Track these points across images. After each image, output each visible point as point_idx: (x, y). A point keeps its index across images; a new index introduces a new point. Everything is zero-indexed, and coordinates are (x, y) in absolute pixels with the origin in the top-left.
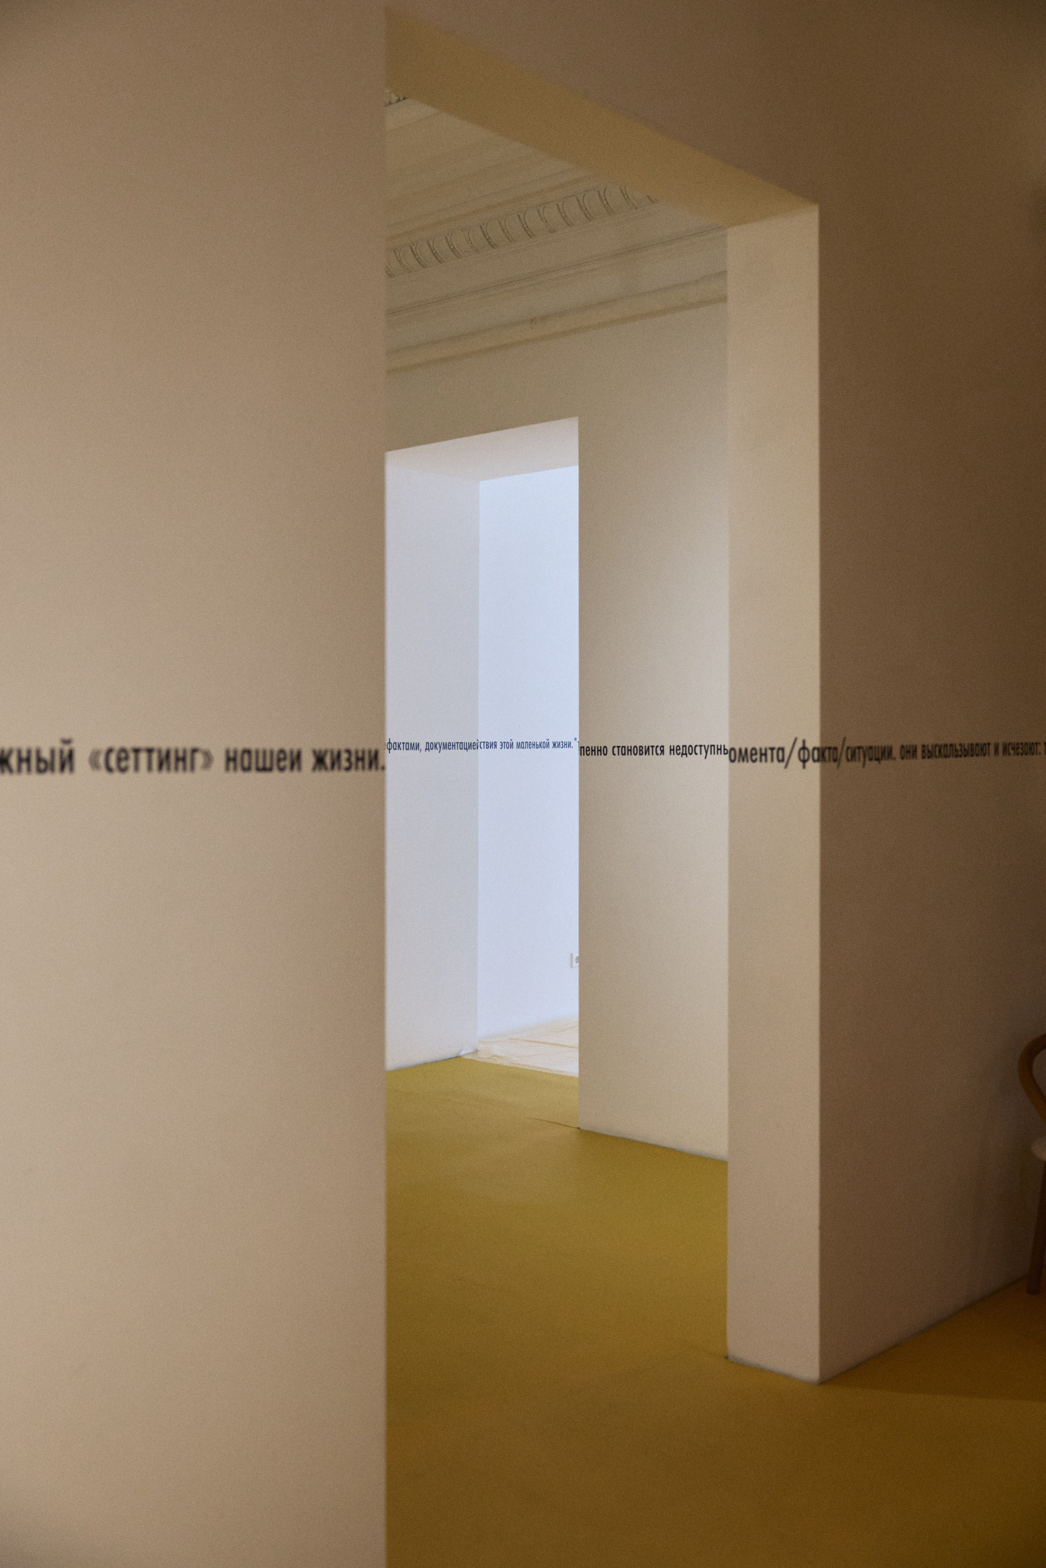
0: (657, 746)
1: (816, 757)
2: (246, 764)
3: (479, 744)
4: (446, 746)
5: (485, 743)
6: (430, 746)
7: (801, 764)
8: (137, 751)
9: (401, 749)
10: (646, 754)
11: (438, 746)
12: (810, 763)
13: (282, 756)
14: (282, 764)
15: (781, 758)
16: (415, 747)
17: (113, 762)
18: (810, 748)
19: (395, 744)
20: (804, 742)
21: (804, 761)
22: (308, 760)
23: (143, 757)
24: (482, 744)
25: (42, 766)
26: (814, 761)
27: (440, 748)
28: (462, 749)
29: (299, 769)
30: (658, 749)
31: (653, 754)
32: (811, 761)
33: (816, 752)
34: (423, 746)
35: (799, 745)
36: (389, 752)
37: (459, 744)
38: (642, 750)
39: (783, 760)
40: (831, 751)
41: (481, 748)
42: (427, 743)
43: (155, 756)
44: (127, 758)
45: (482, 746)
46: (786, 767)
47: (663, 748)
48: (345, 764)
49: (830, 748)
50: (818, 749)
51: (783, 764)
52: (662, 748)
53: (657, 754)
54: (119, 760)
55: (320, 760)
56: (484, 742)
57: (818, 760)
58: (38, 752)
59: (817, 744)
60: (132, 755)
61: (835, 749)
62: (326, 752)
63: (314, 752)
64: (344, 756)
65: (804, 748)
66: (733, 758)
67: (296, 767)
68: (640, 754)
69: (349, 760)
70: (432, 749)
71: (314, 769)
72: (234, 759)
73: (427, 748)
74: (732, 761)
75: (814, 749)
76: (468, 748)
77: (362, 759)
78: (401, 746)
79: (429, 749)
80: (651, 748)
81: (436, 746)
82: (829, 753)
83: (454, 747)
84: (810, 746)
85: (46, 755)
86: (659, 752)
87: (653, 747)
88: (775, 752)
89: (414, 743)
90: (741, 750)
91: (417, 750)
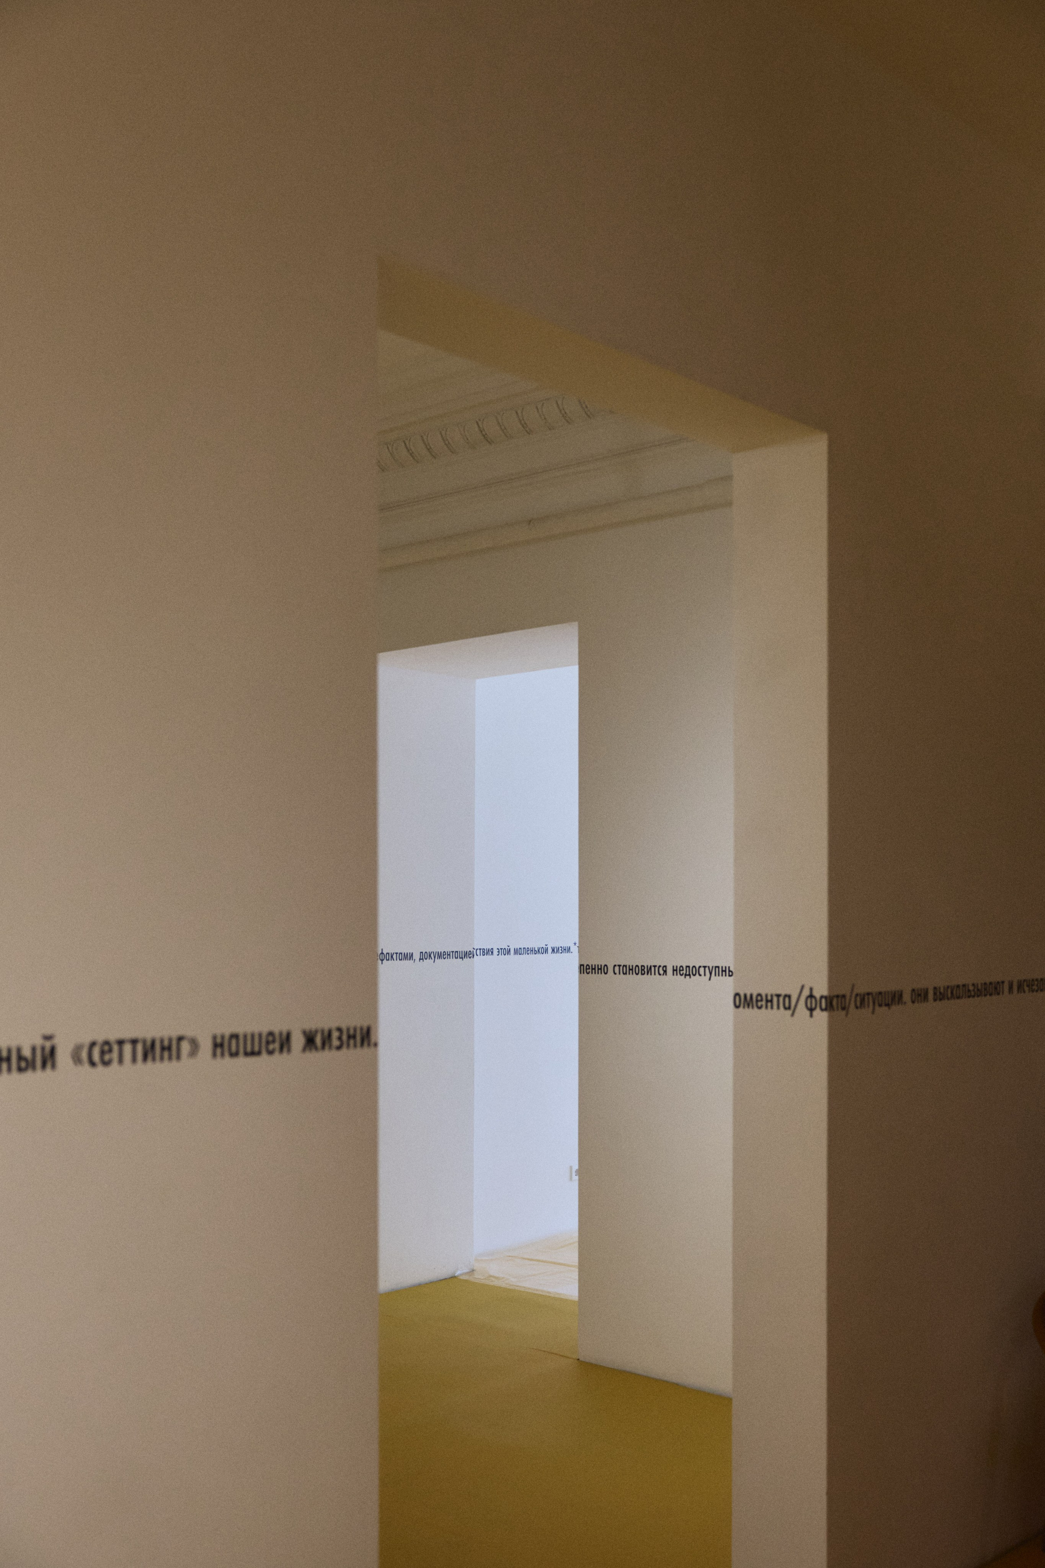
0: (660, 966)
1: (824, 1006)
2: (234, 1049)
3: (475, 951)
4: (440, 955)
5: (481, 951)
6: (424, 956)
7: (808, 1013)
8: (121, 1043)
9: (394, 960)
10: (648, 974)
11: (432, 955)
12: (817, 1012)
13: (271, 1038)
14: (271, 1047)
15: (787, 1005)
16: (409, 957)
17: (96, 1056)
18: (818, 996)
19: (388, 955)
20: (811, 989)
21: (811, 1010)
22: (298, 1041)
23: (127, 1048)
24: (478, 951)
25: (23, 1064)
26: (822, 1010)
27: (435, 957)
28: (457, 958)
29: (289, 1050)
30: (661, 969)
31: (655, 974)
32: (818, 1009)
33: (823, 1001)
34: (416, 956)
35: (806, 992)
36: (382, 964)
37: (454, 953)
38: (644, 970)
39: (789, 1008)
40: (840, 999)
41: (477, 955)
42: (421, 953)
43: (140, 1047)
44: (110, 1051)
45: (478, 953)
46: (793, 1015)
47: (666, 968)
48: (336, 1043)
49: (838, 996)
50: (826, 997)
51: (789, 1012)
52: (664, 969)
53: (660, 974)
54: (102, 1053)
55: (310, 1041)
56: (480, 949)
57: (826, 1009)
58: (19, 1050)
59: (825, 993)
60: (116, 1048)
61: (844, 996)
62: (316, 1031)
63: (304, 1033)
64: (335, 1034)
65: (811, 996)
66: (738, 1003)
67: (285, 1049)
68: (642, 974)
69: (340, 1038)
70: (426, 959)
71: (304, 1050)
72: (222, 1045)
73: (421, 958)
74: (737, 1007)
75: (822, 997)
76: (463, 957)
77: (354, 1037)
78: (394, 956)
79: (423, 959)
80: (653, 968)
81: (430, 956)
82: (838, 1002)
83: (449, 956)
84: (817, 994)
85: (27, 1053)
86: (661, 972)
87: (655, 966)
88: (781, 999)
89: (407, 953)
90: (745, 996)
91: (410, 960)
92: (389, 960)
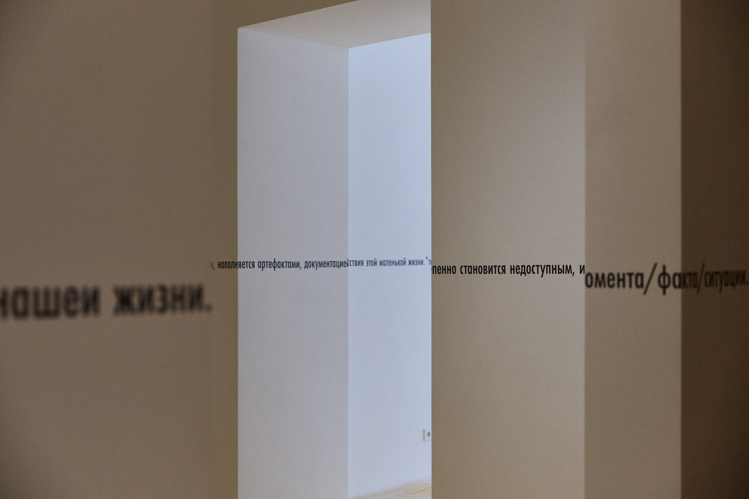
0: (500, 266)
1: (677, 283)
2: (20, 307)
3: (349, 262)
4: (322, 264)
5: (354, 262)
6: (309, 265)
7: (661, 290)
9: (284, 267)
10: (489, 273)
11: (315, 264)
12: (671, 290)
13: (71, 296)
14: (72, 306)
15: (639, 283)
16: (296, 265)
18: (671, 275)
19: (279, 263)
20: (664, 267)
21: (664, 288)
22: (109, 300)
24: (352, 262)
26: (675, 287)
27: (317, 266)
28: (335, 266)
29: (97, 312)
30: (500, 268)
31: (495, 273)
32: (671, 286)
33: (677, 278)
34: (302, 265)
35: (659, 270)
36: (275, 270)
37: (332, 263)
38: (486, 270)
39: (642, 286)
40: (692, 277)
41: (351, 265)
42: (306, 262)
45: (352, 264)
46: (645, 293)
47: (505, 268)
48: (158, 304)
49: (690, 274)
50: (679, 275)
51: (642, 290)
52: (503, 268)
53: (500, 273)
55: (124, 300)
56: (353, 261)
57: (680, 286)
59: (679, 270)
61: (695, 274)
62: (132, 289)
63: (117, 290)
64: (157, 294)
65: (664, 274)
66: (589, 283)
67: (91, 310)
68: (484, 273)
69: (164, 299)
70: (310, 267)
71: (117, 311)
73: (306, 266)
74: (588, 286)
75: (675, 275)
76: (339, 265)
77: (181, 297)
78: (285, 264)
79: (307, 267)
80: (494, 268)
81: (313, 264)
82: (690, 279)
83: (328, 265)
84: (670, 271)
86: (501, 271)
87: (495, 266)
88: (633, 278)
89: (295, 262)
90: (597, 275)
91: (297, 267)
92: (280, 267)
